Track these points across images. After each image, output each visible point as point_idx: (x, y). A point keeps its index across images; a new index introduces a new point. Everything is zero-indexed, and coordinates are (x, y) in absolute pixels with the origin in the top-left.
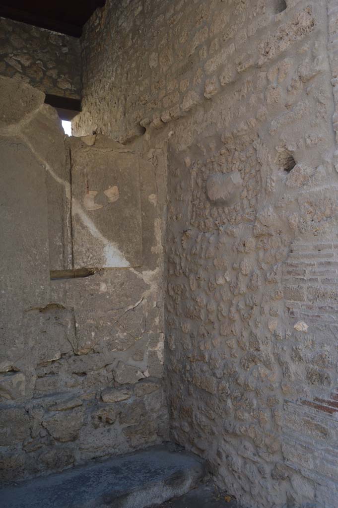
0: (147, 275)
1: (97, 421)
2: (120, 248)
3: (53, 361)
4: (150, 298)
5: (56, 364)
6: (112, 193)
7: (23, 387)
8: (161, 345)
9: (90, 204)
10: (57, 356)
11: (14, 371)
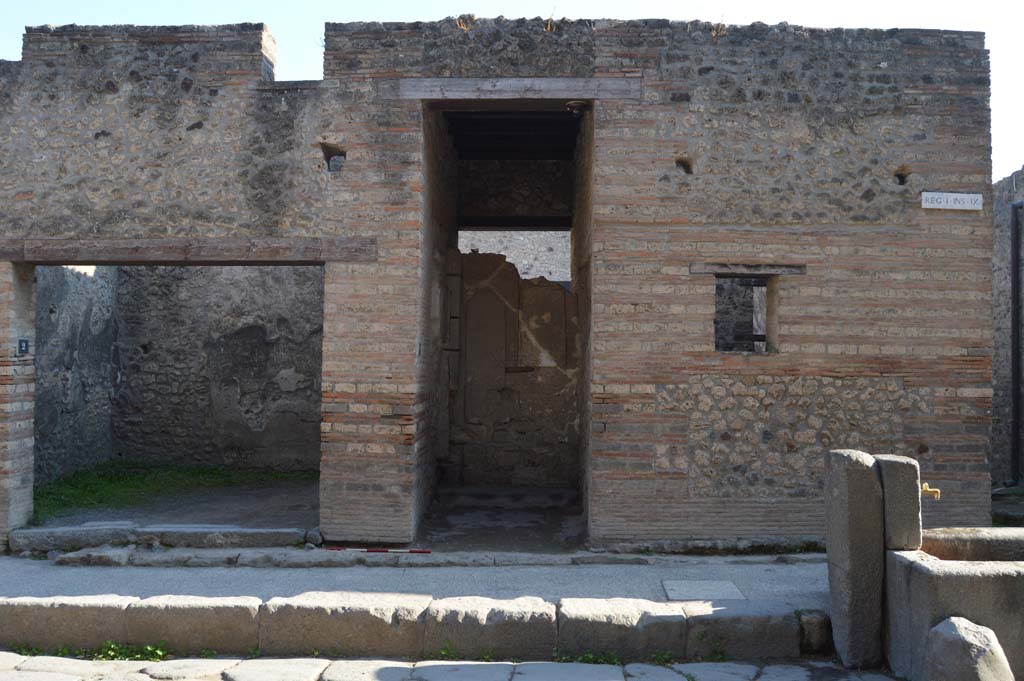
0: (570, 372)
1: (526, 462)
2: (551, 354)
3: (505, 423)
4: (572, 388)
5: (507, 425)
6: (546, 317)
7: (485, 433)
8: (577, 421)
9: (533, 325)
10: (508, 420)
11: (480, 424)
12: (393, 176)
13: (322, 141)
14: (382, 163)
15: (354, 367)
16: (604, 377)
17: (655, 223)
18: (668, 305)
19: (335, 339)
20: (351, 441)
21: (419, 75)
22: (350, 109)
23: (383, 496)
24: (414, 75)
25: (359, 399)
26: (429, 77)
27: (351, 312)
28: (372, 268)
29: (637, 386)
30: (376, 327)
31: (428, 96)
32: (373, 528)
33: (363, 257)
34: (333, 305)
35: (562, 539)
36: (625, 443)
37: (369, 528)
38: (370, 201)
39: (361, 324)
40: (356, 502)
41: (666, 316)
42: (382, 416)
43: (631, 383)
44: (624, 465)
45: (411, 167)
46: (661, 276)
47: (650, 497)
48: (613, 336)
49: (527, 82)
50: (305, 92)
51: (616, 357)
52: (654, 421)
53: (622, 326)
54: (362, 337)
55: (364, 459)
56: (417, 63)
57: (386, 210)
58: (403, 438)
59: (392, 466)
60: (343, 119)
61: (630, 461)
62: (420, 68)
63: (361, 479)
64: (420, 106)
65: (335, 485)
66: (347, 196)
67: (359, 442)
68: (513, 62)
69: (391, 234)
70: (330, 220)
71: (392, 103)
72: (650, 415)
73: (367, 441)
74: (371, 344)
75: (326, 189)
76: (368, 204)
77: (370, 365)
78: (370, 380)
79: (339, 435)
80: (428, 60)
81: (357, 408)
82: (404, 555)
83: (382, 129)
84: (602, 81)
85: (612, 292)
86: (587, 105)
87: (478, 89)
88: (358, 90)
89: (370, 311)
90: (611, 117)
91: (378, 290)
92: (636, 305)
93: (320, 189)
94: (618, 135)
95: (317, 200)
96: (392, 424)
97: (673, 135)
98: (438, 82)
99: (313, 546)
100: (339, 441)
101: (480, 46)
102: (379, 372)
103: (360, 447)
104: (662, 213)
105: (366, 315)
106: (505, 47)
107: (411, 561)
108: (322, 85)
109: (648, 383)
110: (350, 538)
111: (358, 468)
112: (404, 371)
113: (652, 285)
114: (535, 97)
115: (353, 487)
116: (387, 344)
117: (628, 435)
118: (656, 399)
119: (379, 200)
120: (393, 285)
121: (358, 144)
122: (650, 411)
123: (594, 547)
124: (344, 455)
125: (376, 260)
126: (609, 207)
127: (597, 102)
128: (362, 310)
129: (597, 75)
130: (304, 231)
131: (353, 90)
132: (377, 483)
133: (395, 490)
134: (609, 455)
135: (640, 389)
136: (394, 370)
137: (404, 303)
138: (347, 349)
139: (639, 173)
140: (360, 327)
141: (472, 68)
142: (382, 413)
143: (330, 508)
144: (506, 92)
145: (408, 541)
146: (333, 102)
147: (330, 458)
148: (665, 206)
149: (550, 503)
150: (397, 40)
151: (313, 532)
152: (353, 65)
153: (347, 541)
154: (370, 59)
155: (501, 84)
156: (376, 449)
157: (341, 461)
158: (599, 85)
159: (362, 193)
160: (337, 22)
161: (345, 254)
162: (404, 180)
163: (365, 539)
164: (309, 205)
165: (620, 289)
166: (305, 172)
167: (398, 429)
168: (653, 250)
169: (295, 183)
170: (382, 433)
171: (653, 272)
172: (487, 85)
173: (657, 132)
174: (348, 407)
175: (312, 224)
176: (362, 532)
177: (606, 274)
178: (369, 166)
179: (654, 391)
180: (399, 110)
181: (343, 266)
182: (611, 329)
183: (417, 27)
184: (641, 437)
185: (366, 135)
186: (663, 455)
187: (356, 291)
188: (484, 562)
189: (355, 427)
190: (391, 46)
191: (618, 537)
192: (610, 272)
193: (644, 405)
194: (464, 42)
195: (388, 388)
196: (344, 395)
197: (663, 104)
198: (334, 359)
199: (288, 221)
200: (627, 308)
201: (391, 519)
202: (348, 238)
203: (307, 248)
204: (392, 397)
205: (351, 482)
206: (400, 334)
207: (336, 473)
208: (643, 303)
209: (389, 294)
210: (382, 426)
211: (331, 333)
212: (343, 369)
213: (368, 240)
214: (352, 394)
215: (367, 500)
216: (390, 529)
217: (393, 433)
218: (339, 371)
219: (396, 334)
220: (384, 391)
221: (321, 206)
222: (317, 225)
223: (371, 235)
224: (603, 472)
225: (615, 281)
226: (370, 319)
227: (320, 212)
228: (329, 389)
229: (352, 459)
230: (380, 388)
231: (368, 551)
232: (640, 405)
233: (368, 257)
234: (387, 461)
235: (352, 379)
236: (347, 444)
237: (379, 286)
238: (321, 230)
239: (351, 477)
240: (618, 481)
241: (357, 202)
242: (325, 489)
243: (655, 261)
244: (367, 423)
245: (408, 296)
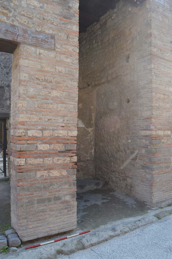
0: (90, 130)
2: (82, 122)
4: (91, 136)
15: (40, 119)
16: (155, 127)
17: (169, 61)
19: (28, 99)
20: (39, 170)
23: (60, 203)
25: (43, 140)
27: (38, 82)
28: (52, 54)
30: (55, 93)
32: (55, 225)
33: (46, 46)
34: (26, 75)
36: (163, 157)
38: (51, 12)
39: (45, 90)
40: (43, 211)
42: (59, 152)
43: (164, 130)
44: (162, 167)
47: (169, 181)
48: (158, 108)
51: (159, 118)
52: (170, 147)
53: (161, 104)
54: (46, 99)
55: (48, 181)
57: (61, 20)
58: (71, 165)
59: (66, 183)
61: (164, 165)
63: (46, 195)
65: (29, 202)
66: (36, 3)
67: (45, 170)
69: (63, 35)
70: (24, 15)
72: (169, 144)
73: (50, 168)
74: (51, 104)
76: (49, 13)
77: (51, 118)
78: (51, 128)
79: (31, 166)
81: (43, 147)
85: (157, 88)
89: (51, 82)
90: (155, 9)
91: (56, 69)
92: (164, 95)
94: (158, 18)
96: (65, 156)
99: (15, 248)
100: (30, 171)
102: (57, 122)
103: (45, 173)
104: (171, 57)
105: (49, 85)
109: (169, 130)
110: (41, 236)
111: (45, 187)
112: (71, 122)
113: (169, 87)
115: (41, 201)
116: (61, 105)
117: (163, 154)
118: (171, 137)
119: (56, 13)
120: (65, 67)
122: (169, 142)
123: (153, 208)
124: (35, 180)
125: (54, 50)
126: (156, 49)
128: (46, 81)
130: (5, 18)
132: (57, 196)
134: (158, 163)
135: (166, 132)
136: (65, 122)
138: (36, 106)
139: (164, 37)
140: (45, 92)
142: (59, 149)
143: (26, 218)
147: (25, 183)
156: (55, 173)
157: (33, 184)
159: (45, 5)
161: (34, 41)
162: (71, 5)
163: (51, 233)
165: (160, 87)
167: (68, 159)
168: (169, 72)
170: (59, 162)
171: (169, 82)
173: (169, 22)
174: (37, 147)
175: (11, 15)
176: (48, 230)
179: (170, 134)
181: (33, 49)
182: (157, 105)
184: (167, 154)
187: (42, 67)
189: (42, 160)
192: (157, 79)
195: (63, 133)
196: (34, 138)
197: (170, 11)
198: (27, 113)
200: (162, 96)
201: (67, 216)
202: (36, 31)
203: (7, 30)
204: (65, 139)
205: (40, 198)
206: (69, 99)
207: (29, 193)
208: (167, 95)
209: (62, 73)
210: (59, 158)
211: (25, 94)
212: (33, 120)
213: (49, 36)
214: (40, 137)
215: (50, 208)
216: (65, 223)
217: (65, 162)
218: (31, 122)
219: (66, 98)
220: (60, 135)
221: (18, 4)
222: (15, 16)
223: (51, 33)
224: (156, 172)
225: (158, 83)
226: (51, 87)
227: (17, 8)
228: (23, 134)
229: (40, 182)
230: (57, 133)
231: (55, 242)
232: (166, 140)
233: (50, 47)
234: (62, 181)
235: (40, 127)
236: (36, 172)
237: (56, 67)
238: (17, 20)
239: (39, 195)
240: (161, 175)
241: (42, 10)
242: (22, 206)
243: (169, 77)
244: (49, 157)
245: (73, 76)
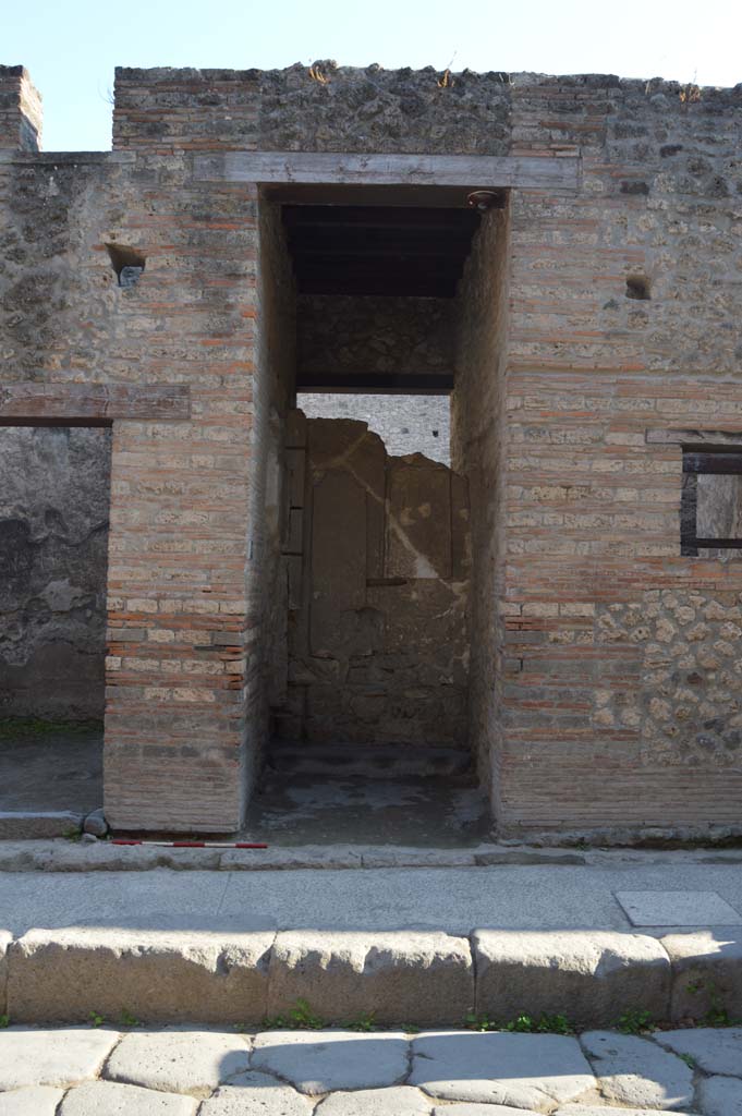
0: (457, 587)
1: (395, 712)
2: (430, 560)
3: (366, 657)
4: (458, 609)
5: (368, 659)
6: (424, 509)
7: (337, 671)
8: (466, 655)
9: (406, 520)
10: (369, 652)
11: (331, 658)
12: (215, 294)
13: (108, 240)
14: (198, 275)
15: (154, 574)
16: (520, 592)
17: (596, 370)
18: (614, 488)
19: (127, 534)
20: (150, 684)
21: (254, 147)
22: (152, 196)
23: (198, 764)
24: (248, 147)
25: (162, 622)
26: (268, 150)
27: (151, 495)
28: (182, 430)
29: (568, 605)
30: (188, 517)
31: (268, 178)
32: (184, 812)
33: (169, 413)
34: (124, 484)
35: (457, 826)
36: (551, 688)
37: (174, 811)
38: (181, 332)
39: (167, 512)
40: (157, 774)
41: (611, 505)
42: (197, 648)
43: (561, 601)
44: (548, 720)
45: (241, 282)
46: (604, 447)
47: (585, 766)
48: (535, 532)
49: (413, 161)
50: (85, 169)
51: (539, 563)
52: (592, 657)
53: (549, 519)
54: (168, 532)
55: (169, 710)
56: (251, 129)
57: (205, 344)
58: (226, 680)
59: (211, 721)
60: (140, 210)
61: (558, 713)
62: (255, 137)
63: (165, 740)
64: (254, 193)
65: (126, 748)
66: (146, 323)
67: (162, 685)
68: (392, 132)
69: (210, 380)
70: (120, 357)
71: (214, 188)
72: (587, 648)
73: (174, 683)
74: (180, 541)
75: (115, 313)
76: (178, 335)
77: (179, 572)
78: (179, 594)
79: (132, 675)
80: (268, 125)
81: (159, 636)
82: (228, 851)
83: (199, 225)
84: (522, 162)
85: (536, 469)
86: (498, 198)
87: (341, 169)
88: (164, 168)
89: (179, 493)
90: (534, 214)
91: (191, 461)
92: (568, 488)
93: (106, 313)
94: (544, 240)
95: (101, 329)
96: (211, 659)
97: (623, 242)
98: (283, 158)
99: (94, 837)
100: (132, 684)
101: (345, 106)
102: (194, 582)
103: (164, 692)
104: (607, 355)
105: (174, 500)
106: (380, 110)
107: (240, 861)
108: (110, 159)
109: (585, 601)
110: (149, 826)
111: (160, 723)
112: (228, 581)
113: (592, 459)
114: (424, 183)
115: (153, 751)
116: (204, 542)
117: (555, 677)
118: (595, 625)
119: (194, 330)
120: (214, 455)
121: (162, 247)
122: (587, 641)
123: (504, 838)
124: (140, 704)
125: (188, 418)
126: (531, 345)
127: (515, 192)
128: (168, 491)
129: (515, 152)
130: (82, 374)
131: (155, 168)
132: (188, 745)
133: (215, 755)
134: (529, 705)
135: (572, 609)
136: (214, 580)
137: (230, 481)
138: (146, 549)
139: (575, 297)
140: (164, 517)
141: (332, 138)
142: (196, 643)
143: (117, 781)
144: (381, 174)
145: (233, 830)
146: (126, 184)
147: (120, 709)
148: (612, 345)
149: (431, 770)
150: (222, 96)
151: (94, 817)
152: (156, 130)
153: (144, 830)
154: (182, 122)
155: (375, 162)
156: (186, 695)
157: (135, 712)
158: (518, 168)
159: (168, 320)
160: (133, 67)
161: (142, 408)
162: (231, 300)
163: (171, 827)
164: (89, 335)
165: (546, 465)
166: (84, 287)
167: (220, 666)
168: (594, 408)
169: (69, 303)
170: (197, 671)
171: (594, 441)
172: (354, 164)
173: (601, 238)
174: (146, 634)
175: (94, 364)
176: (167, 818)
177: (526, 442)
178: (179, 280)
179: (593, 613)
180: (224, 197)
181: (139, 426)
182: (532, 522)
183: (252, 75)
184: (574, 680)
185: (176, 233)
186: (605, 706)
187: (158, 463)
188: (346, 862)
189: (156, 663)
190: (213, 104)
191: (541, 823)
192: (531, 440)
193: (578, 632)
194: (320, 101)
195: (206, 606)
196: (141, 616)
197: (609, 197)
198: (125, 563)
199: (57, 359)
200: (555, 493)
201: (209, 798)
202: (147, 386)
203: (86, 399)
204: (211, 620)
205: (151, 744)
206: (223, 527)
207: (127, 730)
208: (578, 486)
209: (208, 468)
210: (196, 662)
211: (121, 524)
212: (139, 578)
213: (177, 389)
214: (152, 614)
215: (173, 771)
216: (206, 812)
217: (213, 673)
218: (133, 581)
219: (218, 527)
220: (200, 611)
221: (107, 337)
222: (101, 365)
223: (181, 380)
224: (518, 730)
225: (538, 453)
226: (179, 504)
227: (106, 346)
228: (118, 607)
229: (152, 711)
230: (193, 607)
231: (175, 846)
232: (573, 633)
233: (177, 414)
234: (202, 714)
235: (152, 593)
236: (143, 688)
237: (193, 457)
238: (107, 372)
239: (150, 736)
240: (540, 743)
241: (161, 333)
242: (111, 754)
243: (596, 425)
244: (173, 658)
245: (235, 472)
